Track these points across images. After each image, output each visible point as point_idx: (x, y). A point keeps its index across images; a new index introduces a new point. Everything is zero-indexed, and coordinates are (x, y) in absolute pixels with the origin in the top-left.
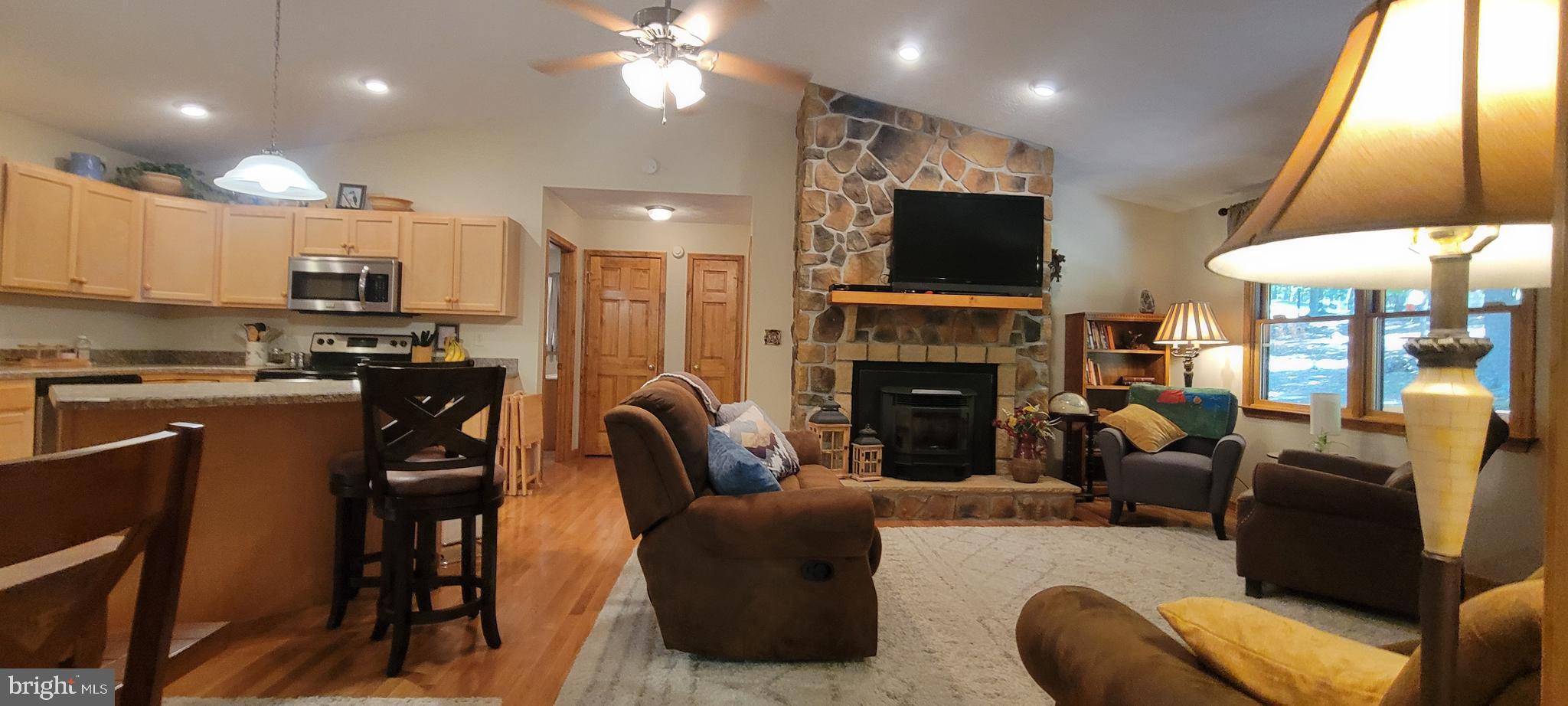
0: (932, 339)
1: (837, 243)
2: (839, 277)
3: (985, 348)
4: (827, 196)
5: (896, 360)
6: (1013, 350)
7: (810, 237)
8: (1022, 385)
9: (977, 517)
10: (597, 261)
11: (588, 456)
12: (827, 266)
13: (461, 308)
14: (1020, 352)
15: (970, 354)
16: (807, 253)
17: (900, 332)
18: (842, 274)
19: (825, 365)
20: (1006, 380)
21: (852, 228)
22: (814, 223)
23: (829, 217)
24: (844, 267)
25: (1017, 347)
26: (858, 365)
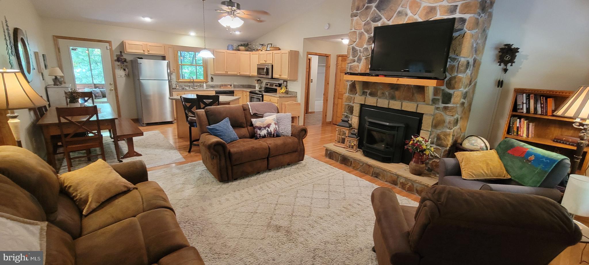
0: (393, 98)
1: (359, 53)
2: (359, 68)
3: (416, 105)
4: (358, 33)
5: (376, 105)
6: (433, 107)
7: (350, 51)
8: (435, 126)
9: (380, 179)
10: (340, 58)
11: (334, 124)
12: (355, 63)
13: (281, 77)
14: (437, 108)
15: (409, 106)
16: (349, 58)
17: (379, 93)
18: (360, 67)
19: (351, 104)
20: (427, 122)
21: (365, 46)
22: (352, 46)
23: (358, 42)
24: (361, 64)
25: (436, 106)
26: (362, 106)
